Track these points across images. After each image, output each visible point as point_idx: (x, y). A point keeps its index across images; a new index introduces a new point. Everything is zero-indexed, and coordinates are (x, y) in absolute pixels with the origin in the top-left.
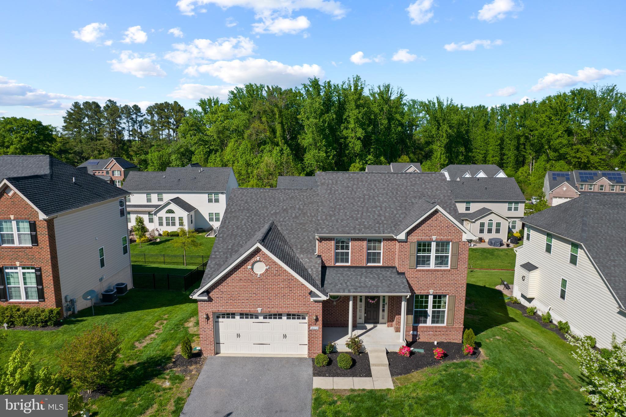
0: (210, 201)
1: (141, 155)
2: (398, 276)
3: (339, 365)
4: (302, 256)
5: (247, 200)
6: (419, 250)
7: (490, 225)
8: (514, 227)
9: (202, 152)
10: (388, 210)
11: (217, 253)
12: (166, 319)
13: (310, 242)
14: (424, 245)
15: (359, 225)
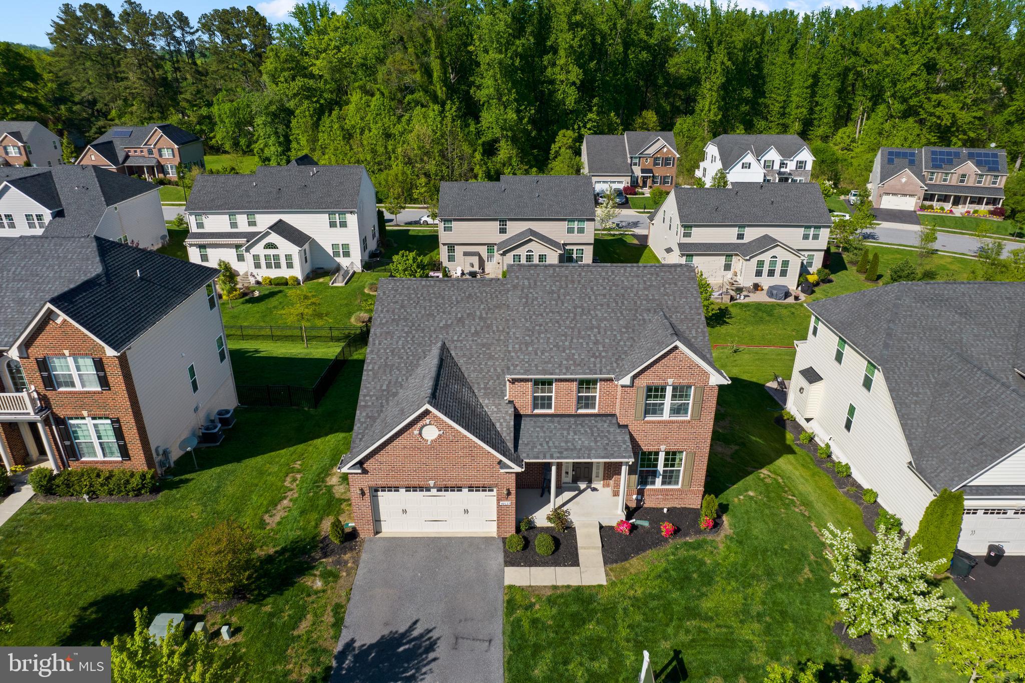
0: (333, 225)
1: (200, 108)
2: (618, 431)
3: (537, 550)
4: (487, 401)
5: (403, 301)
6: (649, 397)
7: (773, 263)
8: (810, 264)
9: (307, 113)
10: (609, 333)
11: (368, 398)
12: (299, 472)
13: (498, 378)
14: (657, 390)
15: (566, 360)
